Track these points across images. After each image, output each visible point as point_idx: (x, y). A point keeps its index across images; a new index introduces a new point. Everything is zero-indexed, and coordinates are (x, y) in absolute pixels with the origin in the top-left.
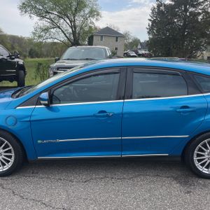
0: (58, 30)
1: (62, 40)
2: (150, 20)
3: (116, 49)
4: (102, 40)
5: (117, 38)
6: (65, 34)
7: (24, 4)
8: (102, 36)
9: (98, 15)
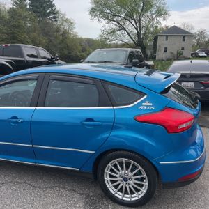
0: (124, 32)
1: (127, 41)
3: (183, 49)
4: (167, 40)
5: (184, 37)
6: (130, 36)
7: (93, 8)
8: (167, 36)
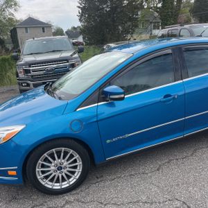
2: (79, 7)
4: (27, 32)
5: (43, 29)
8: (26, 28)
9: (15, 4)
